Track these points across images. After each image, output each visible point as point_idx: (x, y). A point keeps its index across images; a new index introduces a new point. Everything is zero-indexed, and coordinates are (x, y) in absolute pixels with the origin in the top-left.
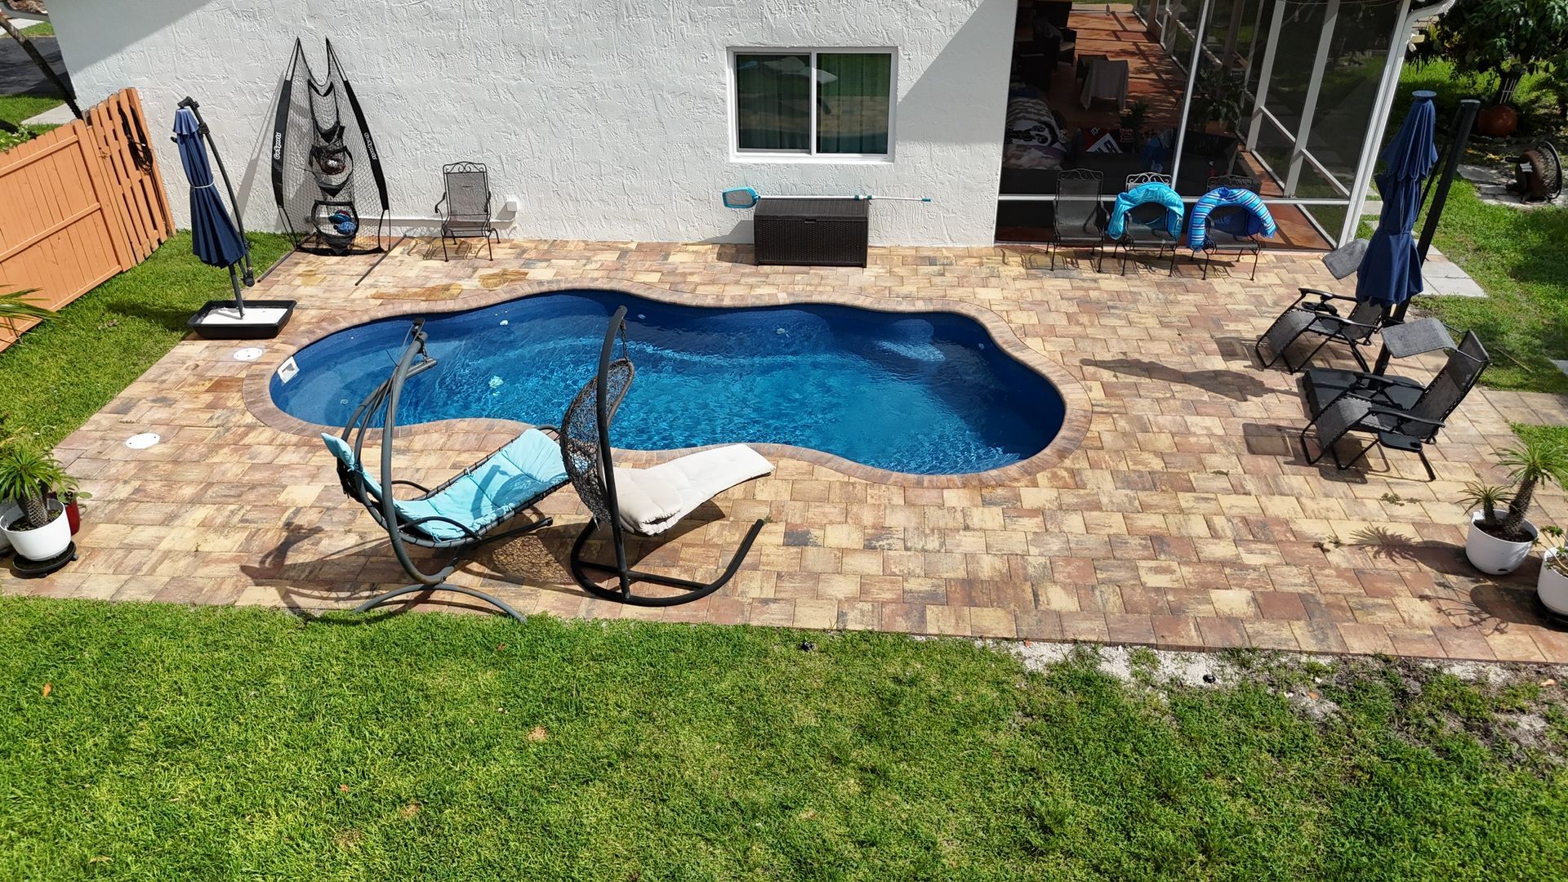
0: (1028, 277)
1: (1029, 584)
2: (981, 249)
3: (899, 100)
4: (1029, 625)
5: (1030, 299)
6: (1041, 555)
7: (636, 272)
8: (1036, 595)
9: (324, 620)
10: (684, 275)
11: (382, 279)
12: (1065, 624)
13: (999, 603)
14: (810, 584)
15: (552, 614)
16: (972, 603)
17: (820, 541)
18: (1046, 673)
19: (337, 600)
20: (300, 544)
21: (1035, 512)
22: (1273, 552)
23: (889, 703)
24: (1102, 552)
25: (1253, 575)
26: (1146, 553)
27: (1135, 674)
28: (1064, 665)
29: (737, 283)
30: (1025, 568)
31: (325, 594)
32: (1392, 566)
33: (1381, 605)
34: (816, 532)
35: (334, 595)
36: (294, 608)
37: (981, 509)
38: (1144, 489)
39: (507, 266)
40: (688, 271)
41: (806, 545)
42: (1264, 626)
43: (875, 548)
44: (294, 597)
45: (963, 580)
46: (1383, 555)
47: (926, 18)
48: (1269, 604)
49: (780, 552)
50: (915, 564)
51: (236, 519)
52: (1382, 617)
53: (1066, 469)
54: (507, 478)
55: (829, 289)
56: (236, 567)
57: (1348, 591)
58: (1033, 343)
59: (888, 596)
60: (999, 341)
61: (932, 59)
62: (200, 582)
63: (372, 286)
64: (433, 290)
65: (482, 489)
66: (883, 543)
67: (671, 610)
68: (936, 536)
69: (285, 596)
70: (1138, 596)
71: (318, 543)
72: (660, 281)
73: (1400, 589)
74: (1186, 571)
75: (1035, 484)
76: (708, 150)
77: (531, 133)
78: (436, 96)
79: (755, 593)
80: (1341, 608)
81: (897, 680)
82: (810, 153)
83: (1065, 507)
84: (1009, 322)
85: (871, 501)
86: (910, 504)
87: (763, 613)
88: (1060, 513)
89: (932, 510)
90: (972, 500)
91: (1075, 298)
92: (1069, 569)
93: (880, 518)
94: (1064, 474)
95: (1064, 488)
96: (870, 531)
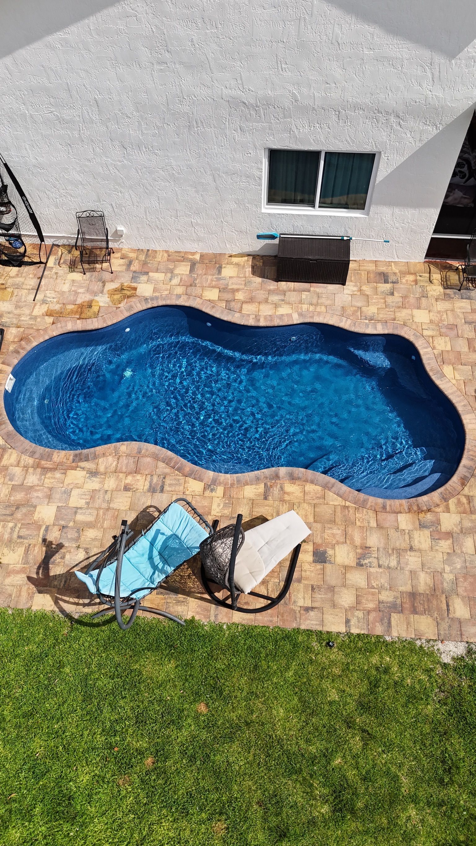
0: (447, 297)
1: (444, 596)
2: (415, 264)
3: (377, 182)
4: (445, 630)
5: (446, 323)
6: (451, 572)
7: (203, 288)
8: (448, 606)
9: (80, 622)
10: (234, 291)
11: (48, 292)
12: (463, 629)
13: (427, 611)
14: (329, 595)
15: (197, 618)
16: (414, 611)
17: (332, 559)
18: (451, 663)
19: (84, 605)
20: (54, 558)
21: (449, 535)
23: (374, 685)
28: (462, 659)
29: (266, 301)
30: (442, 584)
31: (76, 600)
34: (330, 552)
35: (81, 601)
36: (62, 611)
37: (418, 531)
39: (122, 280)
40: (235, 287)
41: (325, 562)
43: (362, 565)
44: (61, 603)
45: (410, 593)
47: (404, 135)
49: (312, 569)
50: (384, 581)
51: (15, 536)
53: (465, 496)
54: (165, 537)
55: (323, 309)
56: (24, 576)
58: (448, 370)
59: (371, 606)
60: (428, 368)
61: (403, 159)
62: (9, 589)
63: (44, 302)
64: (81, 306)
65: (152, 544)
66: (366, 561)
67: (259, 616)
68: (395, 556)
69: (56, 602)
71: (63, 557)
72: (220, 299)
75: (448, 510)
76: (247, 205)
77: (131, 192)
78: (67, 169)
79: (301, 603)
81: (377, 669)
82: (314, 207)
83: (464, 531)
84: (434, 348)
85: (358, 523)
86: (379, 527)
87: (306, 619)
88: (461, 536)
89: (392, 532)
90: (414, 523)
91: (473, 322)
92: (466, 584)
93: (364, 539)
94: (464, 500)
95: (464, 513)
96: (359, 551)
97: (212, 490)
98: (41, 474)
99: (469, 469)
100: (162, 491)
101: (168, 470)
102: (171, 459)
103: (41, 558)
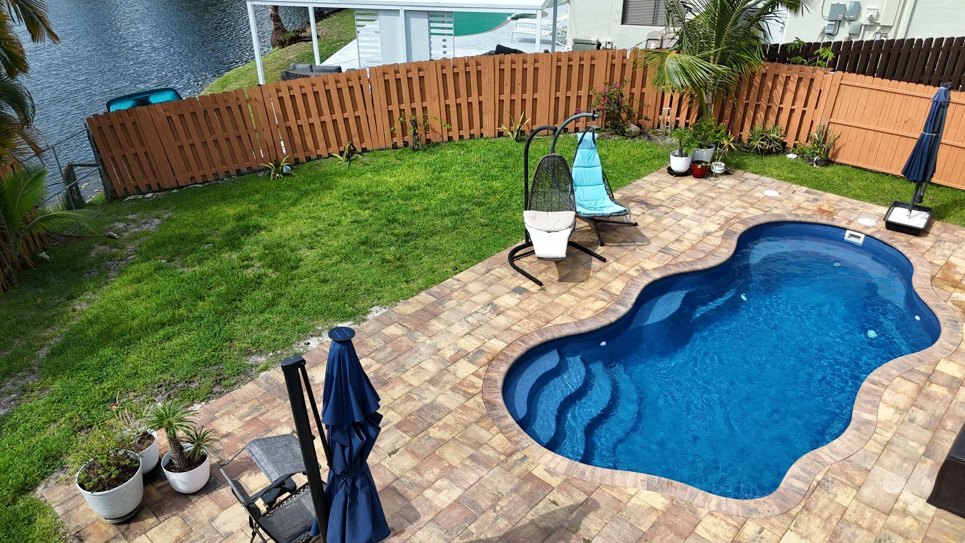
4: (391, 314)
6: (423, 342)
8: (404, 326)
14: (486, 281)
16: (423, 310)
17: (511, 295)
18: (369, 310)
21: (454, 360)
24: (400, 359)
26: (381, 372)
30: (422, 333)
33: (248, 416)
34: (518, 296)
37: (478, 346)
38: (421, 409)
41: (513, 290)
43: (489, 305)
45: (438, 314)
52: (244, 410)
57: (268, 414)
66: (489, 308)
73: (239, 433)
80: (267, 402)
83: (445, 371)
84: (711, 514)
85: (525, 320)
86: (508, 329)
87: (483, 267)
88: (443, 367)
89: (496, 333)
90: (489, 348)
92: (405, 344)
93: (508, 316)
94: (472, 391)
95: (460, 383)
96: (501, 309)
97: (638, 270)
98: (726, 218)
99: (499, 418)
100: (660, 251)
101: (680, 260)
102: (692, 265)
103: (649, 202)
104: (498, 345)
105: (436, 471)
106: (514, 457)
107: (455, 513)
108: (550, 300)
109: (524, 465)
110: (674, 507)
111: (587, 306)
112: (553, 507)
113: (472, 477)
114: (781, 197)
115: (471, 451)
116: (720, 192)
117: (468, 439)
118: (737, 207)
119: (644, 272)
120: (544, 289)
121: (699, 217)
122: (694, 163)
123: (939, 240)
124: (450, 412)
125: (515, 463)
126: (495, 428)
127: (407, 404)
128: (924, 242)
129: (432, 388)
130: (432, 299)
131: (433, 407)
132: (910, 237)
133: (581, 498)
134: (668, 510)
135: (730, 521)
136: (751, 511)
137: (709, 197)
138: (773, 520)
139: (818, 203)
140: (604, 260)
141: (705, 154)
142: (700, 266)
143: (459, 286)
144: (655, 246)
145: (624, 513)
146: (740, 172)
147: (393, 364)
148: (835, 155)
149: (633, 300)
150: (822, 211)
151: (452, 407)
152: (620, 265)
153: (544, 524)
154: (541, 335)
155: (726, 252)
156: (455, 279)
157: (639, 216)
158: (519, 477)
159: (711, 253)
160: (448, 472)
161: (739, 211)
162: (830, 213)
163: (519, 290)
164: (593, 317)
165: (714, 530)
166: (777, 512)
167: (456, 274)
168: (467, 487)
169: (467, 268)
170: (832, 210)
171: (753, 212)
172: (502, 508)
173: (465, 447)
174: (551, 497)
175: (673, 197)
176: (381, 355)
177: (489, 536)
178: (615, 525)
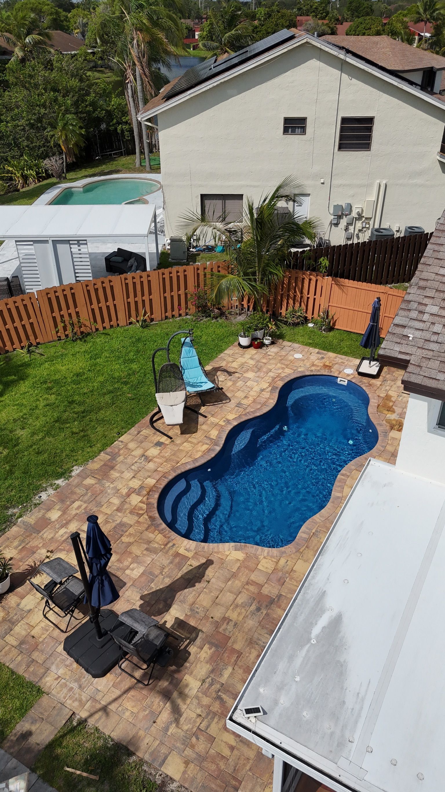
1: (101, 478)
6: (109, 486)
8: (95, 477)
12: (81, 478)
16: (104, 465)
17: (154, 448)
18: (72, 469)
20: (226, 373)
21: (128, 495)
22: (60, 538)
24: (98, 499)
25: (57, 526)
26: (88, 508)
27: (55, 484)
28: (70, 473)
30: (107, 480)
32: (27, 563)
33: (19, 546)
34: (159, 448)
37: (140, 484)
38: (115, 527)
41: (155, 445)
42: (40, 515)
43: (142, 456)
45: (114, 467)
46: (33, 565)
48: (45, 523)
49: (156, 439)
50: (128, 460)
51: (245, 366)
52: (16, 543)
53: (143, 514)
56: (224, 366)
57: (31, 543)
58: (240, 556)
59: (121, 452)
60: (249, 545)
62: (221, 362)
64: (390, 408)
66: (143, 458)
70: (75, 497)
71: (224, 375)
73: (18, 557)
74: (74, 512)
79: (144, 431)
80: (28, 536)
83: (124, 502)
84: (264, 557)
85: (165, 463)
86: (156, 470)
87: (135, 430)
88: (123, 500)
89: (149, 474)
90: (146, 484)
91: (279, 599)
92: (98, 489)
93: (155, 462)
94: (141, 512)
95: (134, 508)
96: (150, 458)
97: (224, 421)
98: (272, 377)
99: (158, 525)
100: (236, 406)
101: (247, 411)
102: (254, 413)
103: (229, 371)
104: (151, 482)
105: (130, 560)
106: (169, 546)
107: (143, 579)
108: (177, 448)
109: (174, 549)
110: (248, 557)
111: (198, 449)
112: (191, 568)
113: (148, 560)
114: (304, 358)
115: (146, 546)
116: (269, 358)
117: (144, 540)
118: (279, 369)
119: (228, 421)
120: (173, 441)
121: (257, 379)
122: (254, 339)
123: (384, 380)
124: (131, 526)
125: (169, 548)
126: (157, 531)
127: (107, 525)
128: (377, 382)
129: (119, 514)
130: (109, 457)
131: (122, 525)
132: (370, 379)
133: (204, 561)
134: (245, 559)
135: (273, 560)
136: (283, 553)
137: (263, 363)
138: (292, 555)
139: (324, 360)
140: (206, 417)
141: (259, 334)
142: (258, 414)
143: (123, 446)
144: (233, 402)
145: (225, 565)
146: (281, 341)
147: (94, 503)
148: (334, 324)
149: (223, 442)
150: (325, 366)
151: (132, 523)
152: (214, 419)
153: (187, 577)
154: (175, 471)
155: (272, 403)
156: (120, 441)
157: (223, 381)
158: (172, 555)
159: (264, 404)
160: (136, 559)
161: (280, 371)
162: (330, 367)
163: (159, 444)
164: (202, 456)
165: (266, 565)
166: (294, 552)
167: (120, 437)
168: (146, 565)
169: (126, 432)
170: (330, 365)
171: (288, 371)
172: (165, 573)
173: (142, 545)
174: (189, 563)
175: (242, 365)
176: (86, 498)
177: (161, 587)
178: (221, 571)
